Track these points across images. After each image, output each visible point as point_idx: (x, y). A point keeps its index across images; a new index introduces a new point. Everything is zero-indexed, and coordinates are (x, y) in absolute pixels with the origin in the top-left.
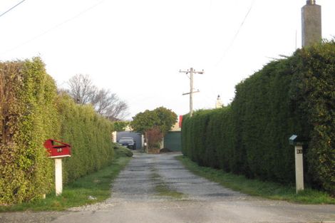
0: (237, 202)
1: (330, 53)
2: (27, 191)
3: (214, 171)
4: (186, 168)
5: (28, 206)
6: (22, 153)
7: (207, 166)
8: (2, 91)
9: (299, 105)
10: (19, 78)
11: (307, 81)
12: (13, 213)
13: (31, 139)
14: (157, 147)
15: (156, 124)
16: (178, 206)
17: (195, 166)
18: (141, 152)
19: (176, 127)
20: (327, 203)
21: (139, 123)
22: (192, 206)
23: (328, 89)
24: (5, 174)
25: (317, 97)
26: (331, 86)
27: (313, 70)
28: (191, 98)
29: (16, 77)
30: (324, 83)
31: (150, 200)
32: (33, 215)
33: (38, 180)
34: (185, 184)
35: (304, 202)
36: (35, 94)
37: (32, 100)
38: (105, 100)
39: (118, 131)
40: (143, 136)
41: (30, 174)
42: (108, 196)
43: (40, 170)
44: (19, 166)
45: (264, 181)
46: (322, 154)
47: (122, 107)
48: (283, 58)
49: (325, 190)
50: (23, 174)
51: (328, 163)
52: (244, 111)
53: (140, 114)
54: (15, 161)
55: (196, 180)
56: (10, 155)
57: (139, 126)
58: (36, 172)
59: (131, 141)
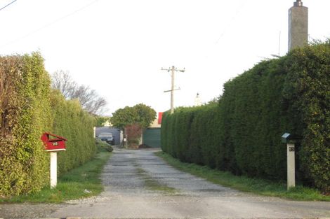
0: (231, 198)
1: (324, 54)
2: (25, 183)
3: (198, 167)
4: (168, 164)
5: (26, 198)
6: (21, 146)
7: (190, 163)
8: (2, 85)
9: (292, 104)
10: (19, 72)
11: (301, 80)
12: (12, 205)
13: (29, 132)
14: (136, 142)
15: (136, 120)
16: (173, 201)
17: (177, 162)
18: (120, 148)
19: (155, 124)
20: (319, 200)
21: (119, 119)
22: (187, 200)
23: (322, 89)
24: (3, 166)
25: (311, 97)
26: (325, 86)
27: (308, 70)
28: (172, 95)
29: (16, 71)
30: (318, 83)
31: (144, 195)
32: (32, 207)
33: (35, 173)
34: (174, 179)
35: (296, 198)
36: (33, 88)
37: (31, 94)
38: (85, 96)
39: (97, 126)
40: (122, 132)
41: (28, 167)
42: (101, 190)
43: (37, 163)
44: (17, 159)
45: (252, 178)
46: (315, 152)
47: (101, 103)
48: (276, 58)
49: (316, 187)
50: (21, 166)
51: (321, 161)
52: (234, 109)
53: (120, 110)
54: (14, 154)
55: (182, 176)
56: (8, 147)
57: (118, 122)
58: (33, 165)
59: (110, 136)
